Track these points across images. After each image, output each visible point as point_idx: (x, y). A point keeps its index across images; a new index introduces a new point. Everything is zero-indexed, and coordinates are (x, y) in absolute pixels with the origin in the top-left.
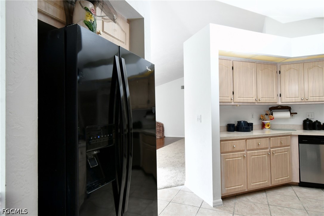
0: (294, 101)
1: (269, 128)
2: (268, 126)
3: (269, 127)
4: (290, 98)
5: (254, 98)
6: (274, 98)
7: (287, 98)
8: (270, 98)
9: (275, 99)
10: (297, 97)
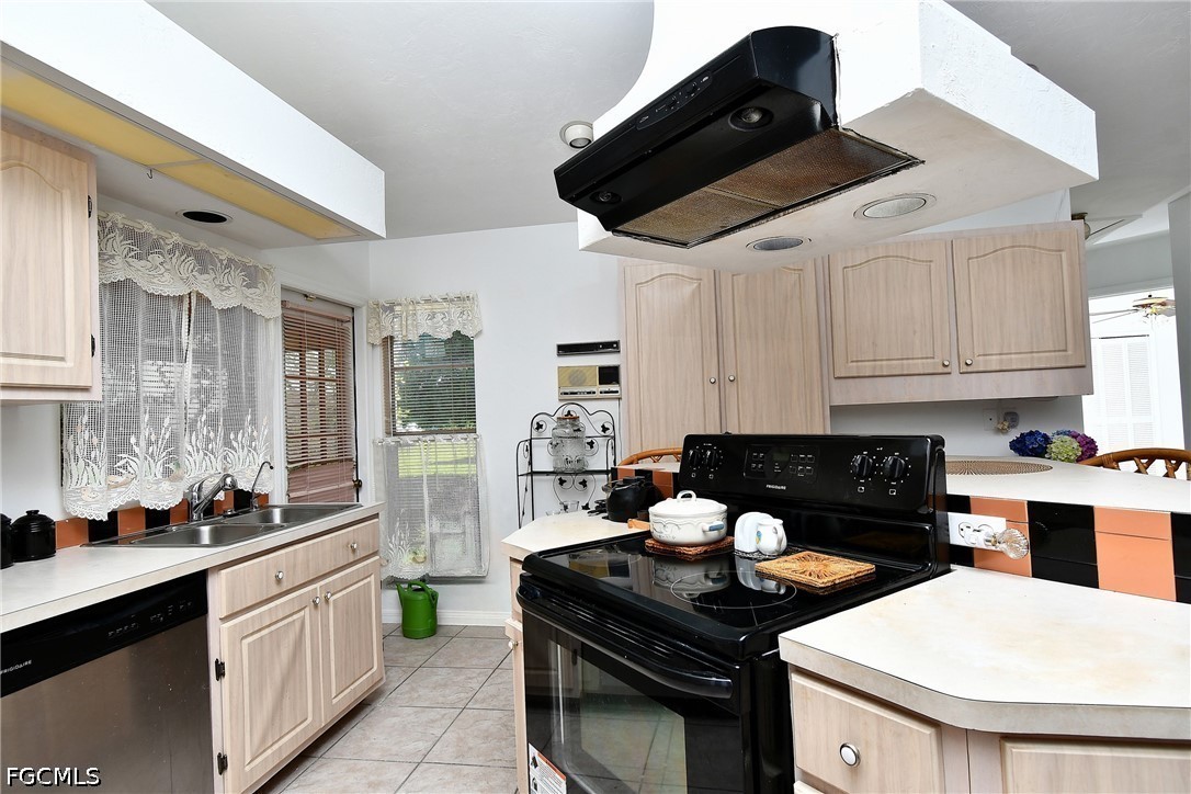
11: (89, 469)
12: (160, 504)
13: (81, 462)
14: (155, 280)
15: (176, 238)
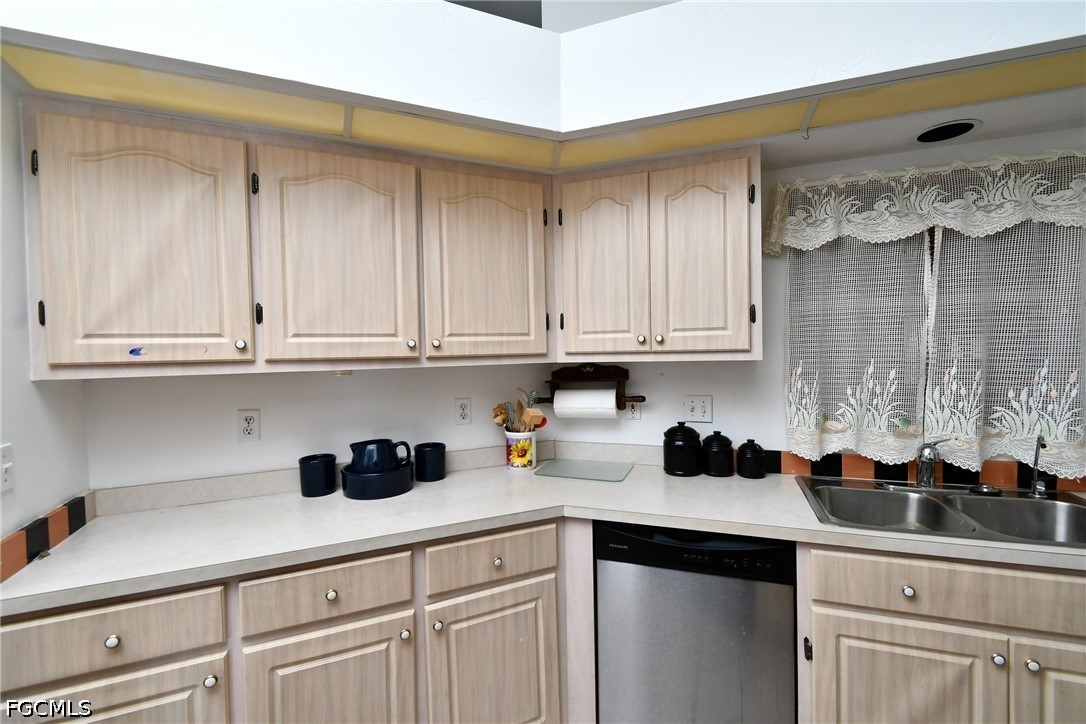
0: (610, 348)
1: (525, 466)
2: (524, 455)
3: (524, 460)
4: (596, 332)
5: (399, 339)
6: (528, 334)
7: (584, 333)
8: (502, 335)
9: (532, 337)
10: (623, 332)
11: (800, 414)
12: (885, 457)
13: (794, 407)
14: (880, 228)
15: (911, 172)
